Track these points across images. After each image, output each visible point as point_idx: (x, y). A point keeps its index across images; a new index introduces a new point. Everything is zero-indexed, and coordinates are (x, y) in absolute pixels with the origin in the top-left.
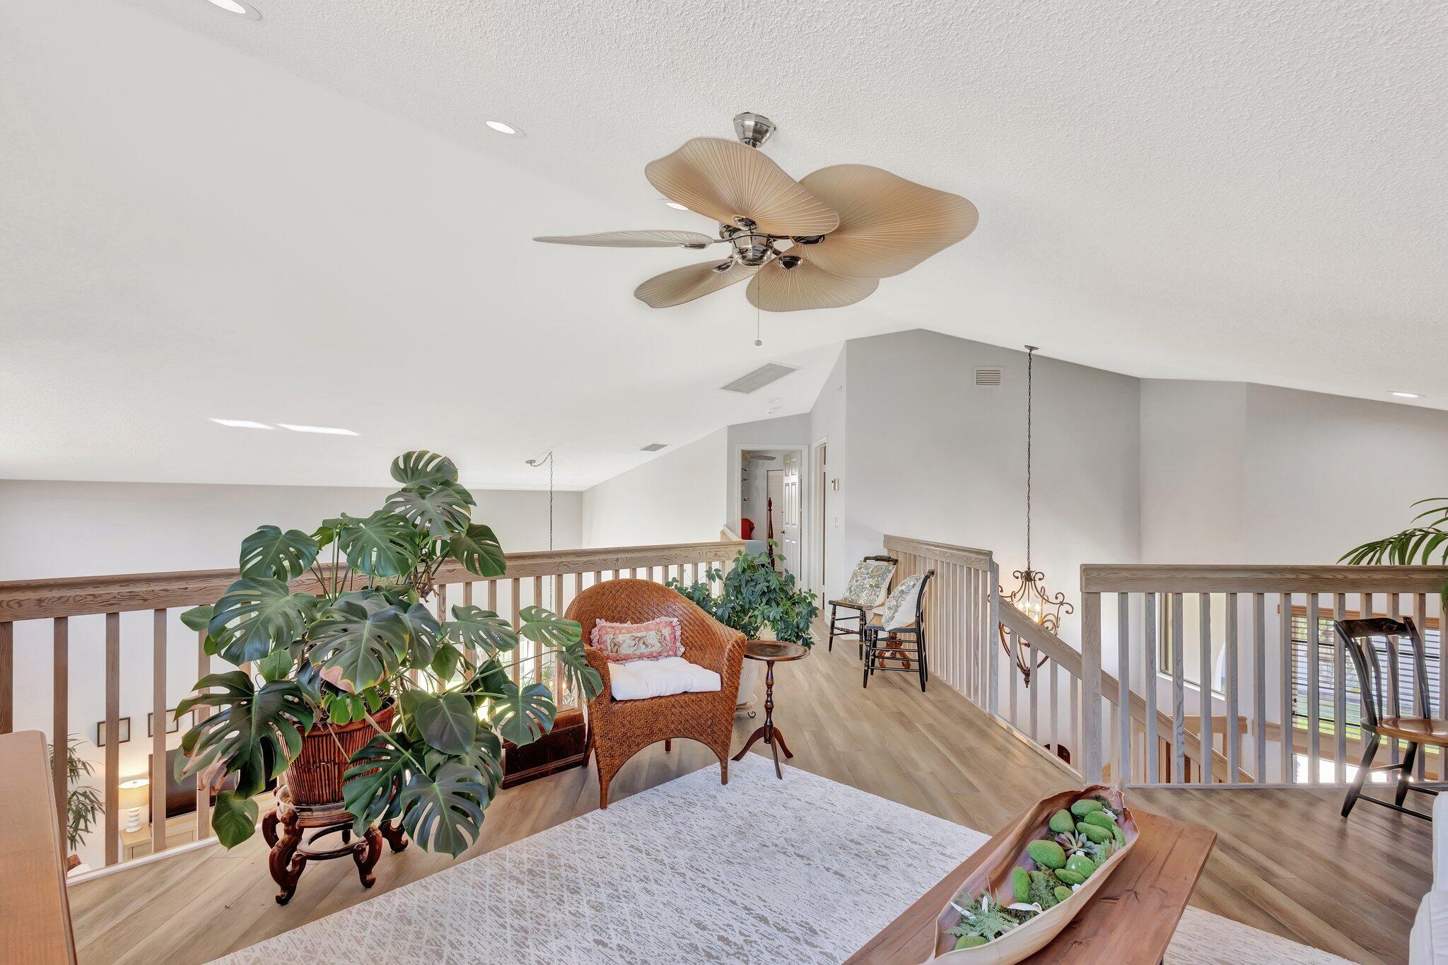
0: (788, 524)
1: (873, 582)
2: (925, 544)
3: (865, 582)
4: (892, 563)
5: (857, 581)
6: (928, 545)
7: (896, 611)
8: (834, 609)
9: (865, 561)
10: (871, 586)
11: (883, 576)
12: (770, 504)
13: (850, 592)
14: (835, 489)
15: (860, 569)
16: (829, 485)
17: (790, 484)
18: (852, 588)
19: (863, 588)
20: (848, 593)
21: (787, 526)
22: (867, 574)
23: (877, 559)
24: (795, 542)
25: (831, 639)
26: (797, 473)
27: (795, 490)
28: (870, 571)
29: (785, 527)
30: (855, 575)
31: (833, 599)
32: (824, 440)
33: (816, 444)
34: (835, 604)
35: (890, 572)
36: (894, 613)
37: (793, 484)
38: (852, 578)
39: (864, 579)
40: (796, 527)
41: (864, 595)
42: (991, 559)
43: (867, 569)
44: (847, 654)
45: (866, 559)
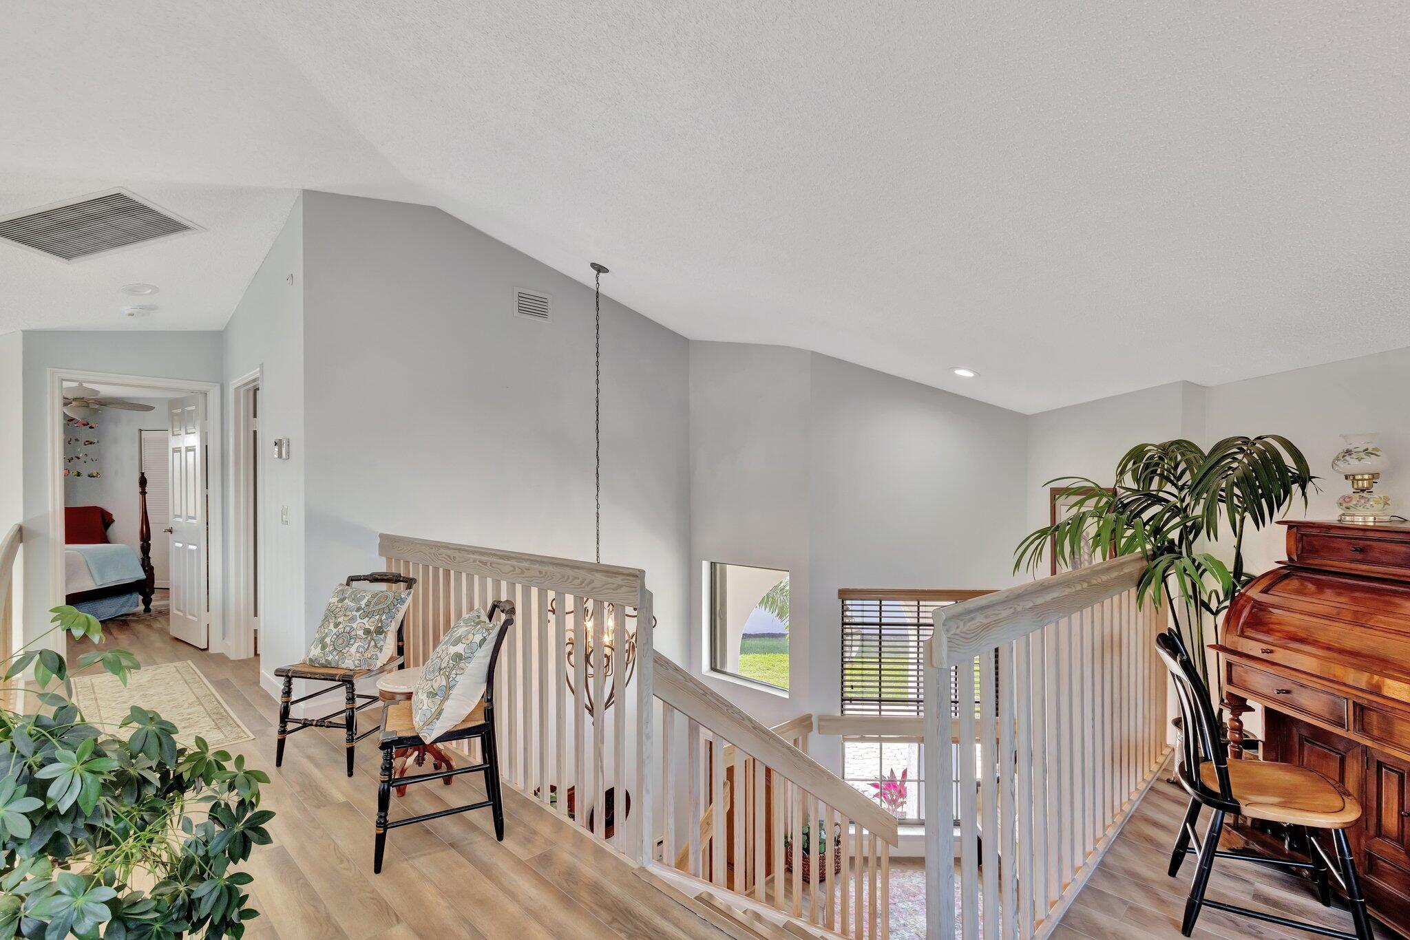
0: (180, 516)
1: (370, 624)
2: (474, 552)
3: (354, 625)
4: (402, 585)
5: (336, 625)
6: (482, 554)
7: (446, 698)
8: (289, 684)
9: (348, 584)
10: (367, 632)
11: (390, 611)
12: (143, 482)
13: (323, 648)
14: (280, 456)
15: (342, 600)
16: (267, 452)
17: (183, 451)
18: (328, 640)
19: (347, 638)
20: (319, 649)
21: (177, 519)
22: (358, 610)
23: (375, 578)
24: (194, 548)
25: (281, 744)
26: (197, 431)
27: (194, 460)
28: (363, 603)
29: (174, 522)
30: (331, 614)
31: (284, 665)
32: (255, 373)
33: (238, 380)
34: (288, 676)
35: (403, 601)
36: (442, 702)
37: (188, 449)
38: (326, 619)
39: (353, 619)
40: (199, 521)
41: (353, 650)
42: (643, 585)
43: (356, 599)
44: (317, 765)
45: (352, 579)
